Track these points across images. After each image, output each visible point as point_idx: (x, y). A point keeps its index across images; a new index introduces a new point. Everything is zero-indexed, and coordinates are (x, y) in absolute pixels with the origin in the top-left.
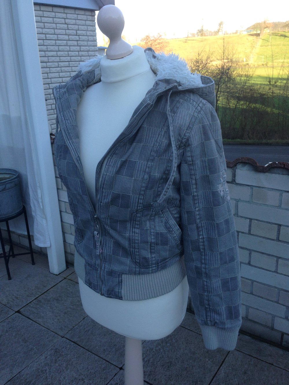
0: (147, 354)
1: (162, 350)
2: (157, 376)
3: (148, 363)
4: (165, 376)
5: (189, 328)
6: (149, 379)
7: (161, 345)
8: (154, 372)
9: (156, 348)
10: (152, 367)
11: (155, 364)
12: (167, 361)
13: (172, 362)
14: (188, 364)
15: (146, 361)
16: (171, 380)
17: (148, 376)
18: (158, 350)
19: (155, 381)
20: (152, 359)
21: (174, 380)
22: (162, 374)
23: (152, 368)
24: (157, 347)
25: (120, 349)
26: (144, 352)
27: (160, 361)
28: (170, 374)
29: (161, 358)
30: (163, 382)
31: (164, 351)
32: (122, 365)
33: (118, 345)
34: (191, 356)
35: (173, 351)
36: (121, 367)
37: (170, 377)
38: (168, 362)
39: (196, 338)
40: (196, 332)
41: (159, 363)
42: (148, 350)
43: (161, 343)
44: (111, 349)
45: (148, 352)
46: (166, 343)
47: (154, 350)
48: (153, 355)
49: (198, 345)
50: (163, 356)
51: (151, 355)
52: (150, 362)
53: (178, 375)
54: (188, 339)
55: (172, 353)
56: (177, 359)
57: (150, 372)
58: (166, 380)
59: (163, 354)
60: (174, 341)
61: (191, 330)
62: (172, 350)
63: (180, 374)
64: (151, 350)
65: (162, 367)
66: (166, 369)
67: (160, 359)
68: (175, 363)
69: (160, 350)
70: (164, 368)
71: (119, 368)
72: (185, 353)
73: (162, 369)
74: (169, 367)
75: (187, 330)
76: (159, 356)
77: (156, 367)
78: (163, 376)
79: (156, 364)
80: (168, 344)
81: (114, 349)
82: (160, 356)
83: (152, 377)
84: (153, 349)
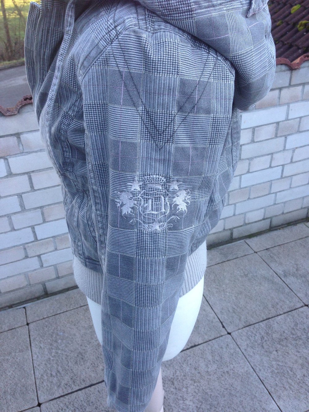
0: (49, 369)
1: (59, 351)
2: (82, 376)
3: (60, 374)
4: (88, 368)
5: (62, 312)
6: (79, 385)
7: (53, 347)
8: (75, 375)
9: (51, 355)
10: (67, 374)
11: (67, 367)
12: (76, 355)
13: (80, 352)
14: (95, 340)
15: (56, 374)
16: (97, 367)
17: (74, 385)
18: (56, 355)
19: (84, 381)
20: (60, 368)
21: (99, 364)
22: (84, 370)
23: (69, 374)
24: (51, 353)
25: (16, 390)
26: (45, 369)
27: (69, 362)
28: (91, 362)
29: (66, 358)
30: (93, 375)
31: (62, 350)
32: (37, 401)
33: (9, 389)
34: (91, 332)
35: (70, 342)
36: (37, 403)
37: (93, 365)
38: (78, 356)
39: (78, 314)
40: (72, 308)
41: (69, 364)
42: (46, 364)
43: (51, 347)
44: (5, 399)
45: (49, 366)
46: (56, 341)
47: (52, 358)
48: (56, 363)
49: (86, 318)
50: (66, 355)
51: (54, 365)
52: (60, 371)
53: (98, 357)
54: (72, 321)
55: (72, 345)
56: (81, 345)
57: (71, 379)
58: (93, 371)
59: (65, 353)
60: (62, 334)
61: (65, 311)
62: (68, 343)
63: (98, 354)
64: (49, 362)
65: (77, 364)
66: (82, 363)
67: (67, 361)
68: (84, 350)
69: (57, 353)
70: (80, 364)
71: (37, 406)
72: (83, 334)
73: (78, 366)
74: (83, 359)
75: (62, 314)
76: (62, 359)
77: (71, 370)
78: (87, 370)
79: (69, 367)
80: (59, 341)
81: (9, 397)
82: (64, 358)
83: (78, 382)
84: (50, 359)
